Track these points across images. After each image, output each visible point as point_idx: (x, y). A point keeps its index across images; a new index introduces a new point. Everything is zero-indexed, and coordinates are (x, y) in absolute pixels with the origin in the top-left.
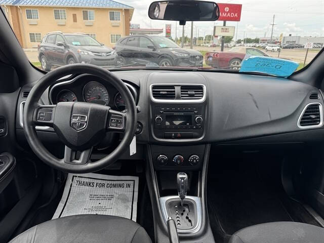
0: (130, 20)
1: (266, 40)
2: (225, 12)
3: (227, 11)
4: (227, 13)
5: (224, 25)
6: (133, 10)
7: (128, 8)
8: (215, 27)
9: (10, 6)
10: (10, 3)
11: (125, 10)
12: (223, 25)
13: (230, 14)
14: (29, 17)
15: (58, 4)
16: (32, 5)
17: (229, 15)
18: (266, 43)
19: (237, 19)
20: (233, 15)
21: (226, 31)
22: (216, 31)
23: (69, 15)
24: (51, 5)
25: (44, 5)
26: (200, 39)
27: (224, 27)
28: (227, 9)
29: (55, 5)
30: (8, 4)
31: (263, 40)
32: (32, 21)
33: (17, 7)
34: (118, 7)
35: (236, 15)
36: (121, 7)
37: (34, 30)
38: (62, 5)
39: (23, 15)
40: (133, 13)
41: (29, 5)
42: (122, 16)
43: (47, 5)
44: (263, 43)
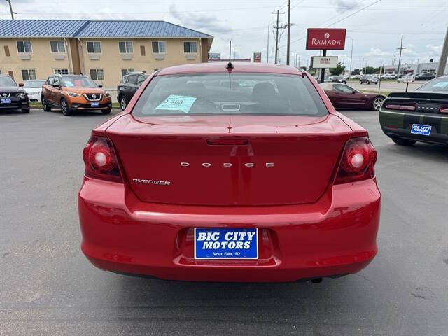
0: (209, 50)
1: (394, 70)
2: (324, 39)
3: (328, 37)
4: (327, 40)
5: (324, 55)
6: (213, 39)
7: (206, 37)
8: (312, 58)
9: (70, 39)
10: (70, 35)
11: (202, 39)
12: (322, 55)
13: (331, 41)
14: (91, 50)
15: (124, 35)
16: (95, 37)
17: (329, 42)
18: (394, 74)
19: (341, 47)
20: (334, 42)
21: (326, 63)
22: (314, 62)
23: (136, 48)
24: (116, 36)
25: (107, 36)
27: (324, 57)
28: (327, 35)
29: (120, 36)
30: (68, 36)
31: (389, 69)
32: (94, 55)
33: (77, 39)
34: (194, 37)
35: (339, 42)
36: (198, 36)
37: (95, 66)
38: (128, 37)
39: (84, 48)
40: (212, 41)
41: (90, 37)
42: (199, 46)
43: (112, 37)
44: (390, 73)
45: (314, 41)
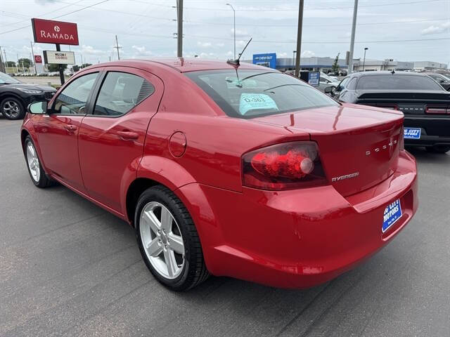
2: (55, 33)
3: (58, 31)
4: (59, 34)
5: (58, 49)
8: (45, 52)
12: (56, 49)
13: (63, 35)
17: (61, 36)
19: (75, 42)
20: (66, 37)
21: (62, 58)
22: (48, 57)
26: (11, 64)
27: (59, 52)
28: (57, 29)
35: (72, 37)
45: (43, 33)
